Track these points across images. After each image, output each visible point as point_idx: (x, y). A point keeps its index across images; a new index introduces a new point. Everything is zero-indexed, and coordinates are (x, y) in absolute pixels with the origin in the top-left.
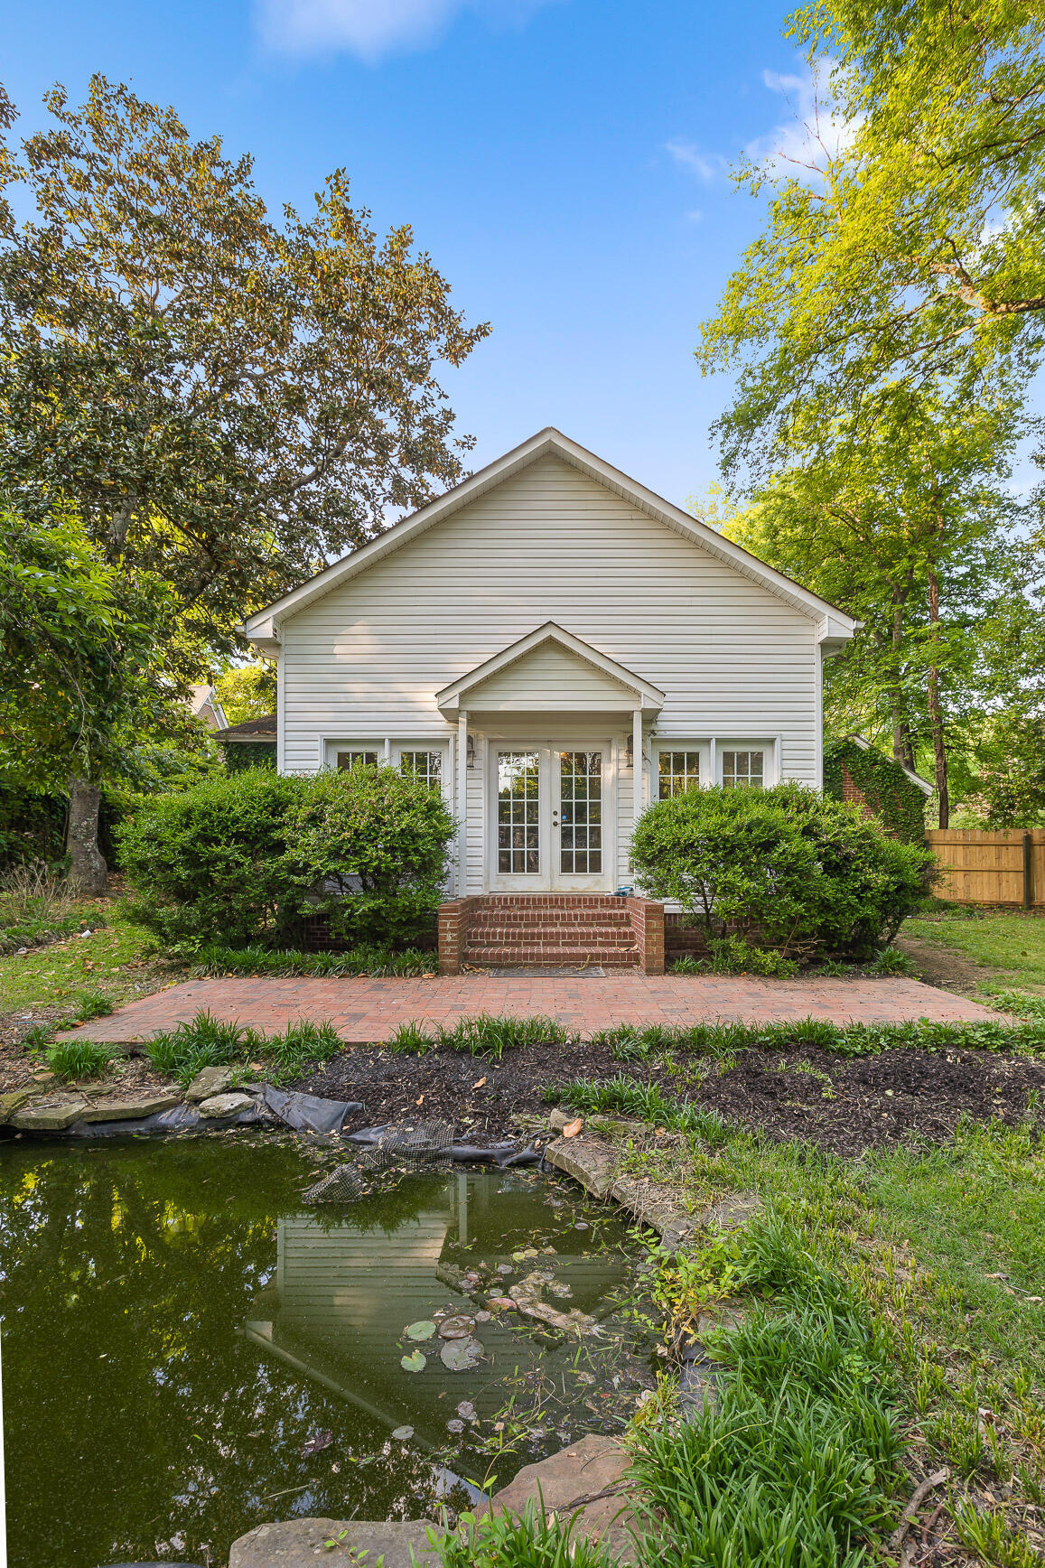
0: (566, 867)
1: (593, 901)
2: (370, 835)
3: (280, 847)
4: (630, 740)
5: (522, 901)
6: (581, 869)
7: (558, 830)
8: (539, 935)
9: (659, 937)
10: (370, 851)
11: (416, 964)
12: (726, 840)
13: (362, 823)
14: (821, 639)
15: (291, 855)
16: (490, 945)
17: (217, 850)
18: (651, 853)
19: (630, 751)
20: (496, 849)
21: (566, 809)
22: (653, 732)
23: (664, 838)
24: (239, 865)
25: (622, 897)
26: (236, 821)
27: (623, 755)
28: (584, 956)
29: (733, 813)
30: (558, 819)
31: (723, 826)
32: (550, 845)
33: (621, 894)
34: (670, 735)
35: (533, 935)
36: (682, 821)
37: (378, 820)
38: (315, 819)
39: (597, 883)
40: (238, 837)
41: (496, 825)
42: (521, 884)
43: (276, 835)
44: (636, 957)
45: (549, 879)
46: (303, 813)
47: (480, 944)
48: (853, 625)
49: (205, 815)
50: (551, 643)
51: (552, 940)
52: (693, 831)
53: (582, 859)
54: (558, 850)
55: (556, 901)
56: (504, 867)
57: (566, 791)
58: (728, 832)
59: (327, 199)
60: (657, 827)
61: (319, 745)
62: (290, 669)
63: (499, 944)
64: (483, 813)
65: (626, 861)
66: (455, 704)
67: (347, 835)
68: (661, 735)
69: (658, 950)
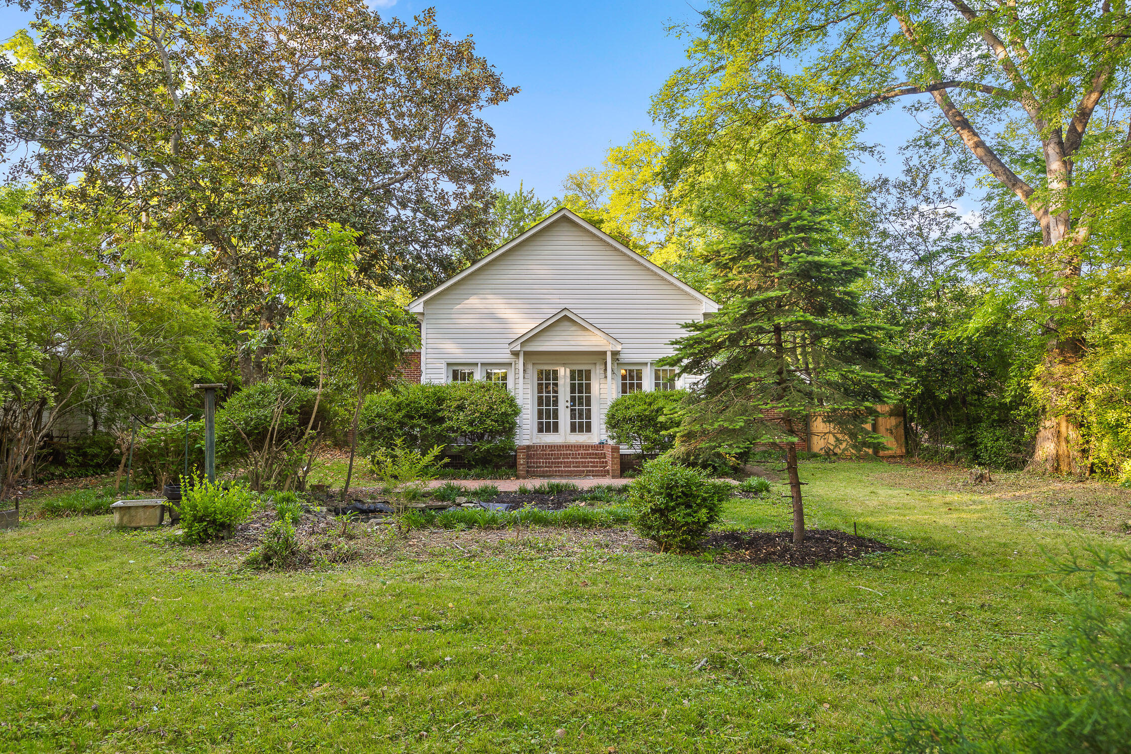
0: (573, 429)
1: (587, 447)
2: (487, 415)
3: (441, 420)
4: (606, 364)
5: (552, 447)
6: (581, 430)
7: (569, 410)
8: (561, 463)
9: (617, 461)
10: (488, 422)
11: (507, 474)
12: (646, 416)
13: (484, 409)
14: (704, 311)
15: (448, 424)
16: (538, 467)
17: (415, 421)
18: (614, 422)
19: (606, 370)
20: (536, 420)
21: (573, 399)
22: (618, 359)
23: (619, 416)
24: (426, 428)
25: (602, 444)
26: (422, 408)
27: (602, 372)
28: (583, 471)
29: (650, 404)
30: (569, 404)
31: (645, 410)
32: (564, 418)
33: (601, 443)
34: (626, 361)
35: (558, 463)
36: (627, 408)
37: (491, 408)
38: (461, 408)
39: (589, 438)
40: (425, 416)
41: (536, 408)
42: (549, 439)
43: (440, 414)
44: (608, 471)
45: (564, 436)
46: (455, 404)
47: (533, 467)
48: (717, 306)
49: (408, 405)
50: (566, 317)
51: (567, 465)
52: (632, 413)
53: (581, 425)
54: (569, 421)
55: (568, 447)
56: (540, 430)
57: (573, 390)
58: (647, 413)
59: (421, 18)
60: (617, 410)
61: (444, 366)
62: (429, 326)
63: (542, 467)
64: (529, 401)
65: (604, 426)
66: (518, 348)
67: (477, 415)
68: (622, 361)
69: (617, 467)
